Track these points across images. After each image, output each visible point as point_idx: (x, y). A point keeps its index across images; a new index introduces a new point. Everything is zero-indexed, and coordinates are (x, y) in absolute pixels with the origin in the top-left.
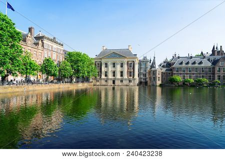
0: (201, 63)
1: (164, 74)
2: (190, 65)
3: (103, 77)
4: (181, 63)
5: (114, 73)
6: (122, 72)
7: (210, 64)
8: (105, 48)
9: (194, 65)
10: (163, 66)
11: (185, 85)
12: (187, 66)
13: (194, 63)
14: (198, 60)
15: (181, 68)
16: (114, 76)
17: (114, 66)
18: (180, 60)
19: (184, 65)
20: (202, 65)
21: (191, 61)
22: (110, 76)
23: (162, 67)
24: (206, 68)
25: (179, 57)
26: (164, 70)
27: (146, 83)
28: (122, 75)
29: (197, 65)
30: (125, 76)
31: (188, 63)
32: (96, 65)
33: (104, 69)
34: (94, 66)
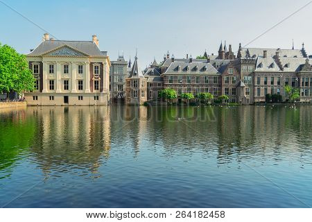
0: (204, 69)
1: (151, 85)
2: (189, 72)
3: (46, 89)
4: (177, 69)
5: (66, 82)
6: (80, 82)
7: (215, 71)
8: (48, 37)
9: (194, 73)
10: (150, 73)
11: (182, 103)
12: (184, 73)
13: (195, 69)
14: (200, 64)
15: (176, 77)
16: (66, 88)
17: (66, 71)
18: (175, 64)
19: (180, 72)
20: (206, 73)
21: (190, 66)
22: (59, 88)
23: (148, 74)
24: (210, 76)
25: (173, 59)
26: (151, 79)
27: (123, 100)
28: (80, 88)
29: (198, 72)
30: (87, 89)
31: (186, 69)
32: (30, 67)
33: (46, 76)
34: (27, 69)
